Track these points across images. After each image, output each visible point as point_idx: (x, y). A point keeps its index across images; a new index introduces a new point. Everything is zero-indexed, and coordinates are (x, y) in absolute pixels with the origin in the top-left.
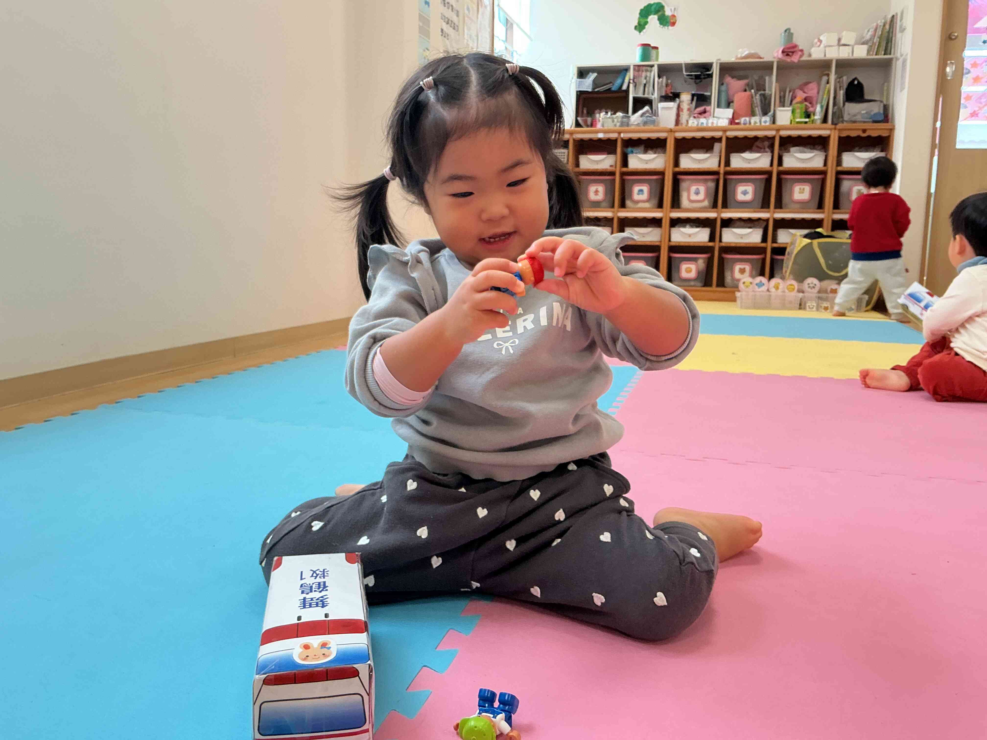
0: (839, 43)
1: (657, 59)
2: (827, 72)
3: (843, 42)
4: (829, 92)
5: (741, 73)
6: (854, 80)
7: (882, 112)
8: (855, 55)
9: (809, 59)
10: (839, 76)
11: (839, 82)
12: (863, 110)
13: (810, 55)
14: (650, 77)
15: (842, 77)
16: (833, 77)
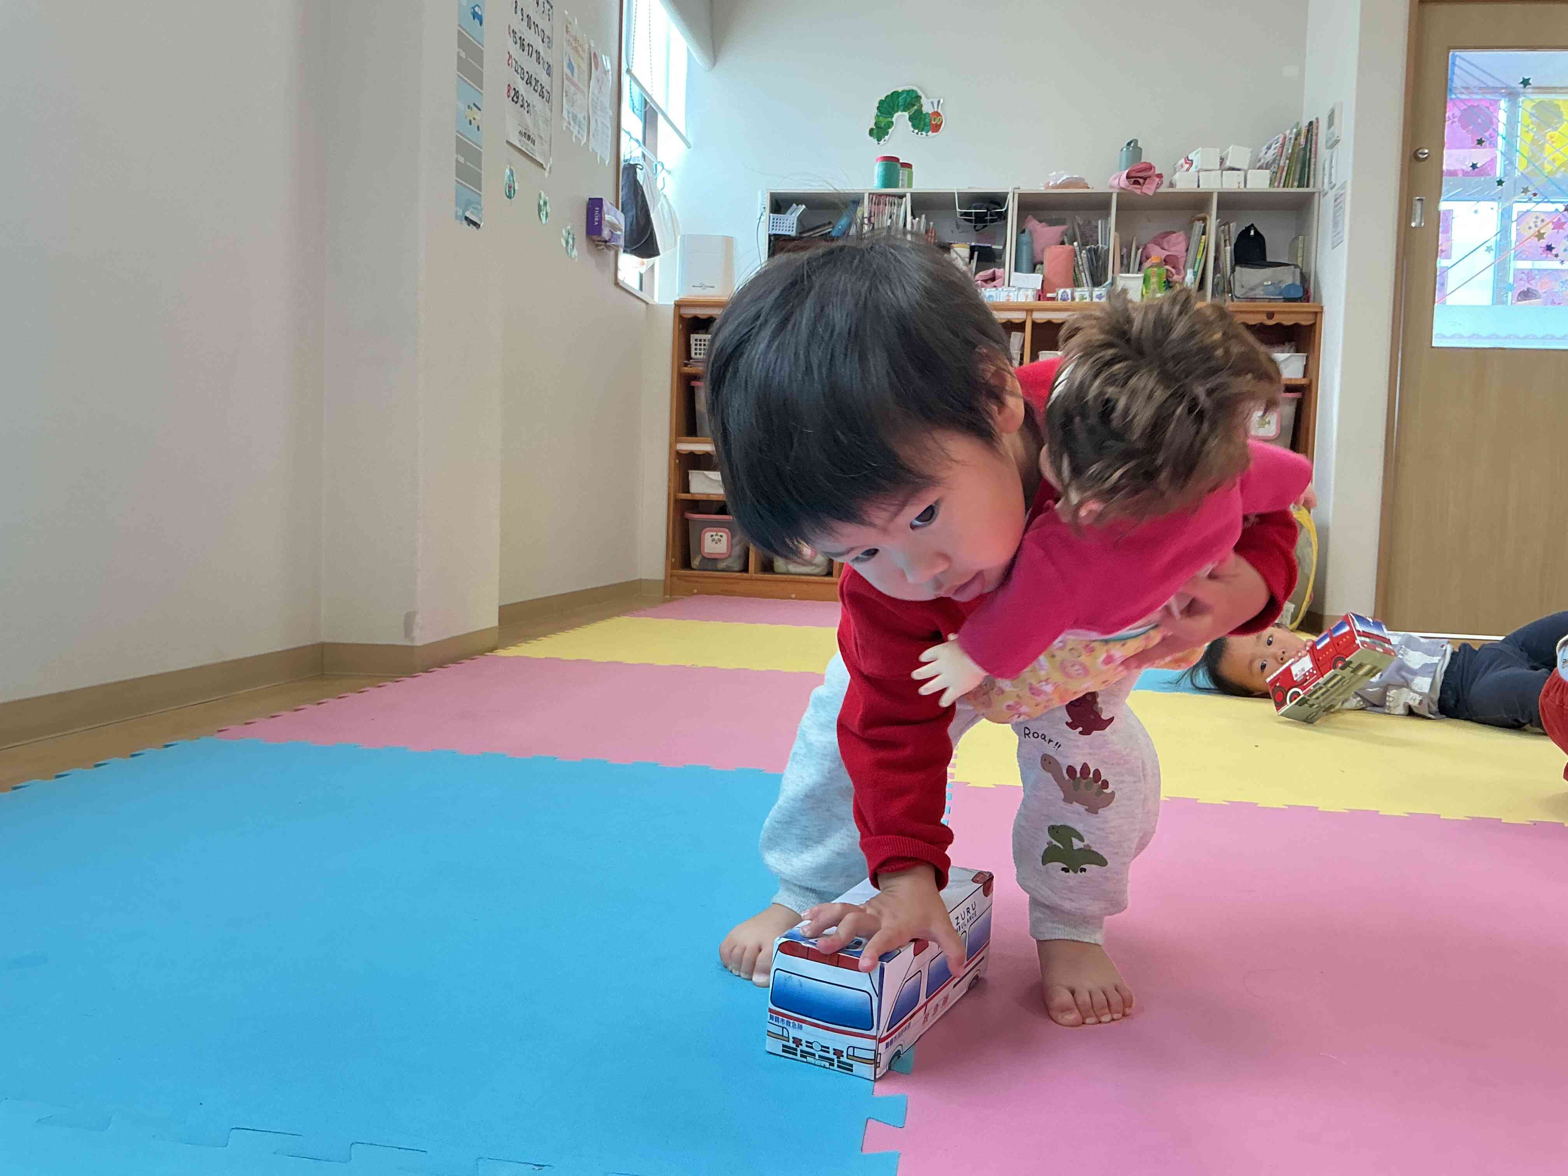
0: (1224, 166)
1: (910, 185)
2: (1202, 215)
3: (1228, 164)
4: (1206, 248)
5: (1054, 215)
6: (1248, 229)
7: (1298, 283)
8: (1248, 186)
9: (1171, 190)
10: (1224, 223)
11: (1223, 231)
12: (1267, 280)
13: (1172, 185)
14: (898, 216)
15: (1228, 223)
16: (1213, 222)
